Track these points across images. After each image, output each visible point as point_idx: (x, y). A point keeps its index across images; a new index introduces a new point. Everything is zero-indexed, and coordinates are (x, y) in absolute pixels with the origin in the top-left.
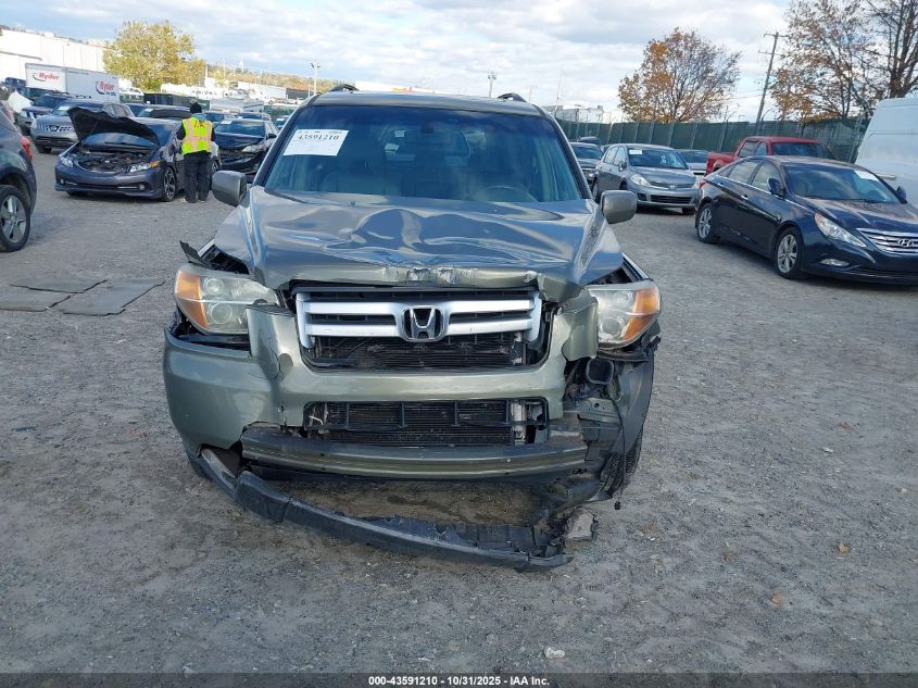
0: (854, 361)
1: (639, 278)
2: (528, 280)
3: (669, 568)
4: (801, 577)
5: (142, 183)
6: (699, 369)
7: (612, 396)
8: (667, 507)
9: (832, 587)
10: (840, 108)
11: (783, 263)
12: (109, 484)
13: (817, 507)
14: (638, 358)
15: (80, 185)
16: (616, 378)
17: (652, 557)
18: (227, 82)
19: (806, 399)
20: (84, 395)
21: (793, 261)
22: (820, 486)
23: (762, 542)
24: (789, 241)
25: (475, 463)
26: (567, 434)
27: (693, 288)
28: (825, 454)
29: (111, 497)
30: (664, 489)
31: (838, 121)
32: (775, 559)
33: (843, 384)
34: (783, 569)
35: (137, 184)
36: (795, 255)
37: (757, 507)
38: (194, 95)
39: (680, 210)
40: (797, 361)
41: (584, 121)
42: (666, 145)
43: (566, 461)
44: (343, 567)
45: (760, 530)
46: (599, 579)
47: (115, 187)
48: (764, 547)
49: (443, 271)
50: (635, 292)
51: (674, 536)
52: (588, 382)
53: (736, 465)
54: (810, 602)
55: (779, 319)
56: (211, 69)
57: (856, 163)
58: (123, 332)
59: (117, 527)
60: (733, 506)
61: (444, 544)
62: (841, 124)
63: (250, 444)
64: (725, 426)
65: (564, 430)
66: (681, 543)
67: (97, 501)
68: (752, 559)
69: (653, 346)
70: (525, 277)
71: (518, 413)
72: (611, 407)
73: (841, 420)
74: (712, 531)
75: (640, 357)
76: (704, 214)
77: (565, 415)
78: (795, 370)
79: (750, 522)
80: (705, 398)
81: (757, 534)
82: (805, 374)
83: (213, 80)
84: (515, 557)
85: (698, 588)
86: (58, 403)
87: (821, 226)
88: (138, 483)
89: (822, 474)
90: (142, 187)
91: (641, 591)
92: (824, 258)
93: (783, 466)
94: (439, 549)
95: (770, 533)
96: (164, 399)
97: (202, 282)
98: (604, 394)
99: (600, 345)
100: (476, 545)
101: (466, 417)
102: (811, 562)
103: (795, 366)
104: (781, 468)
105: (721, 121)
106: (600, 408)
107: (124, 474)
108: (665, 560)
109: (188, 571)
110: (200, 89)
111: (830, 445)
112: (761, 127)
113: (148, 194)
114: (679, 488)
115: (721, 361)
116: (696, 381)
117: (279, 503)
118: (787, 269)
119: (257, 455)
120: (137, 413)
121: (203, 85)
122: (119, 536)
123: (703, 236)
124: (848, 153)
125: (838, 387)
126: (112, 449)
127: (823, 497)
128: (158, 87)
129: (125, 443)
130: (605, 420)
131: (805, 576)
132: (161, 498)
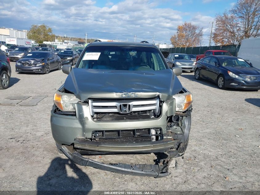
0: (242, 111)
1: (186, 92)
2: (157, 95)
3: (196, 171)
4: (233, 172)
5: (40, 69)
6: (199, 115)
7: (180, 126)
8: (194, 154)
9: (242, 174)
10: (232, 42)
11: (220, 85)
12: (37, 153)
13: (236, 152)
14: (187, 114)
15: (23, 70)
16: (181, 121)
17: (191, 168)
18: (61, 40)
19: (230, 122)
20: (28, 128)
21: (223, 84)
22: (236, 146)
23: (222, 162)
24: (221, 79)
25: (142, 147)
26: (168, 137)
27: (196, 93)
28: (237, 137)
29: (38, 156)
30: (193, 149)
31: (232, 45)
32: (226, 167)
33: (239, 118)
34: (228, 170)
35: (39, 69)
36: (223, 82)
37: (220, 153)
38: (52, 44)
39: (190, 71)
40: (226, 112)
41: (161, 48)
42: (184, 53)
43: (169, 145)
44: (105, 174)
45: (221, 159)
46: (177, 175)
47: (32, 70)
48: (222, 164)
49: (132, 94)
50: (185, 96)
51: (197, 162)
52: (173, 122)
53: (212, 141)
54: (236, 179)
55: (220, 100)
56: (57, 37)
57: (238, 57)
58: (37, 110)
59: (40, 165)
60: (213, 153)
61: (133, 171)
62: (232, 46)
63: (76, 143)
64: (208, 131)
65: (167, 136)
66: (199, 163)
67: (34, 158)
68: (219, 167)
69: (191, 111)
70: (156, 94)
71: (153, 132)
72: (180, 129)
73: (240, 128)
74: (207, 160)
75: (188, 114)
76: (197, 72)
77: (167, 132)
78: (226, 114)
79: (218, 157)
80: (202, 123)
81: (220, 160)
82: (229, 115)
83: (58, 40)
84: (154, 174)
85: (205, 176)
86: (21, 131)
87: (230, 74)
88: (45, 152)
89: (237, 143)
90: (40, 70)
91: (189, 177)
92: (231, 83)
93: (225, 141)
94: (132, 173)
95: (223, 159)
96: (51, 129)
97: (62, 97)
98: (178, 125)
99: (176, 112)
100: (142, 171)
101: (138, 134)
102: (236, 167)
103: (226, 113)
104: (225, 142)
105: (199, 46)
106: (177, 129)
107: (41, 150)
108: (195, 168)
109: (61, 177)
110: (54, 42)
111: (238, 135)
112: (211, 47)
113: (41, 72)
114: (197, 148)
115: (205, 113)
116: (199, 118)
117: (85, 161)
118: (221, 86)
119: (79, 147)
120: (43, 133)
121: (54, 41)
122: (41, 167)
123: (197, 78)
124: (235, 54)
125: (238, 119)
126: (37, 143)
127: (237, 149)
128: (43, 42)
129: (40, 141)
130: (178, 133)
131: (235, 171)
132: (52, 156)
